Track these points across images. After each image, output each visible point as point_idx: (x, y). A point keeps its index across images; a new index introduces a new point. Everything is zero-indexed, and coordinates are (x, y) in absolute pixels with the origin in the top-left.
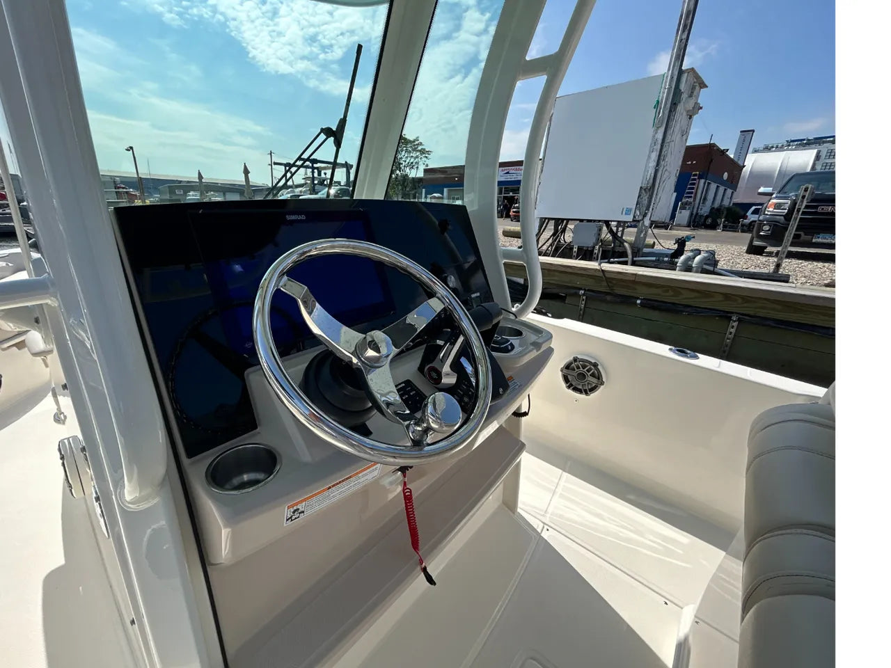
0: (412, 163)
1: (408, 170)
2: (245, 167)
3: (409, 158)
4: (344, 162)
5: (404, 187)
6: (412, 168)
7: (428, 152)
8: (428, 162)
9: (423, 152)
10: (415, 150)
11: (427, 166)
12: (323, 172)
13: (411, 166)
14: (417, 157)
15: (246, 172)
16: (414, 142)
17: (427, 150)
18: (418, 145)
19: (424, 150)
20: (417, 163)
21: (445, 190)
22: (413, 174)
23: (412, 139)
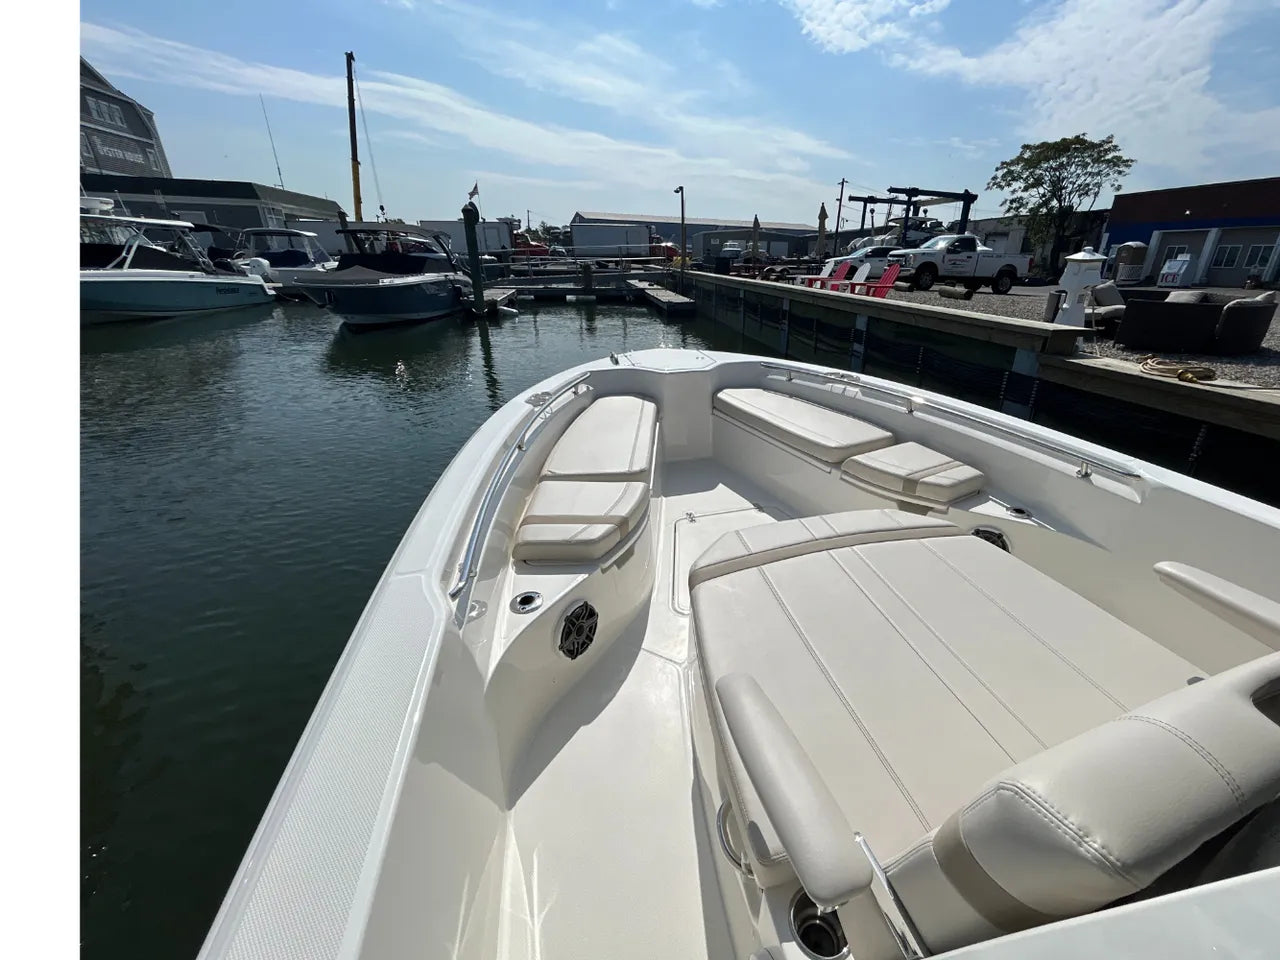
0: (1088, 185)
1: (1076, 200)
2: (823, 208)
3: (1083, 178)
4: (962, 192)
5: (1061, 227)
6: (1087, 194)
7: (1127, 163)
8: (1121, 180)
9: (1117, 162)
10: (1097, 161)
11: (1119, 188)
12: (922, 209)
13: (1084, 191)
14: (1098, 174)
15: (823, 215)
16: (1101, 145)
17: (1125, 158)
18: (1109, 150)
19: (1119, 158)
20: (1098, 185)
21: (1156, 235)
22: (1084, 205)
23: (1096, 141)
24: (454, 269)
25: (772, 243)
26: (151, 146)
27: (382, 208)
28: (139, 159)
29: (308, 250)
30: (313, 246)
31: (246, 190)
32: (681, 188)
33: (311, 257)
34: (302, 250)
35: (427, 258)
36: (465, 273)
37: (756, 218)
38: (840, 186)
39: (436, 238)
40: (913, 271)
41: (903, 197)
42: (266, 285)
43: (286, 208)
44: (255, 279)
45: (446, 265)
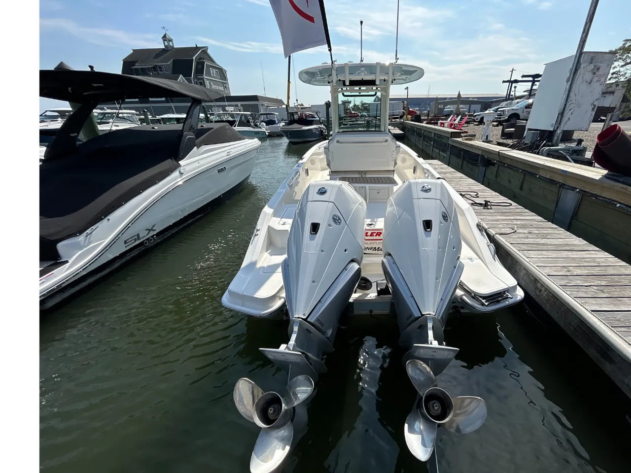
24: (321, 124)
25: (472, 105)
26: (226, 83)
27: (297, 100)
28: (222, 89)
29: (276, 119)
30: (277, 117)
31: (255, 98)
32: (407, 88)
33: (277, 122)
34: (273, 119)
35: (313, 120)
36: (324, 125)
37: (459, 93)
38: (511, 73)
39: (317, 113)
40: (507, 118)
41: (531, 79)
42: (266, 132)
43: (266, 104)
44: (264, 130)
45: (319, 122)
